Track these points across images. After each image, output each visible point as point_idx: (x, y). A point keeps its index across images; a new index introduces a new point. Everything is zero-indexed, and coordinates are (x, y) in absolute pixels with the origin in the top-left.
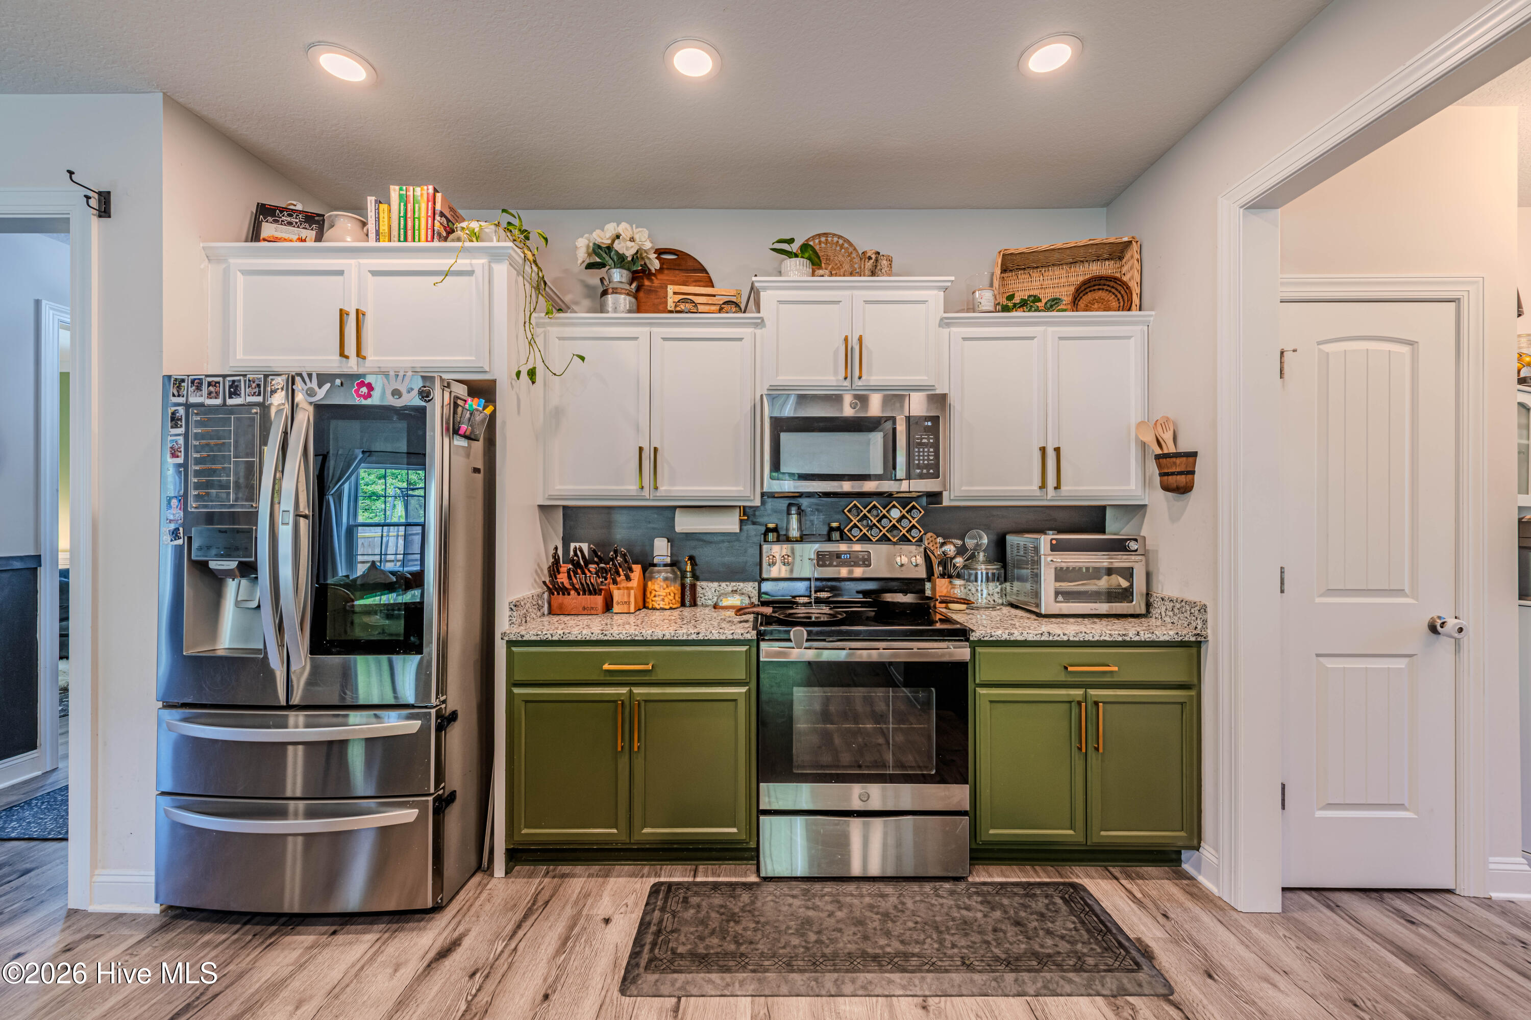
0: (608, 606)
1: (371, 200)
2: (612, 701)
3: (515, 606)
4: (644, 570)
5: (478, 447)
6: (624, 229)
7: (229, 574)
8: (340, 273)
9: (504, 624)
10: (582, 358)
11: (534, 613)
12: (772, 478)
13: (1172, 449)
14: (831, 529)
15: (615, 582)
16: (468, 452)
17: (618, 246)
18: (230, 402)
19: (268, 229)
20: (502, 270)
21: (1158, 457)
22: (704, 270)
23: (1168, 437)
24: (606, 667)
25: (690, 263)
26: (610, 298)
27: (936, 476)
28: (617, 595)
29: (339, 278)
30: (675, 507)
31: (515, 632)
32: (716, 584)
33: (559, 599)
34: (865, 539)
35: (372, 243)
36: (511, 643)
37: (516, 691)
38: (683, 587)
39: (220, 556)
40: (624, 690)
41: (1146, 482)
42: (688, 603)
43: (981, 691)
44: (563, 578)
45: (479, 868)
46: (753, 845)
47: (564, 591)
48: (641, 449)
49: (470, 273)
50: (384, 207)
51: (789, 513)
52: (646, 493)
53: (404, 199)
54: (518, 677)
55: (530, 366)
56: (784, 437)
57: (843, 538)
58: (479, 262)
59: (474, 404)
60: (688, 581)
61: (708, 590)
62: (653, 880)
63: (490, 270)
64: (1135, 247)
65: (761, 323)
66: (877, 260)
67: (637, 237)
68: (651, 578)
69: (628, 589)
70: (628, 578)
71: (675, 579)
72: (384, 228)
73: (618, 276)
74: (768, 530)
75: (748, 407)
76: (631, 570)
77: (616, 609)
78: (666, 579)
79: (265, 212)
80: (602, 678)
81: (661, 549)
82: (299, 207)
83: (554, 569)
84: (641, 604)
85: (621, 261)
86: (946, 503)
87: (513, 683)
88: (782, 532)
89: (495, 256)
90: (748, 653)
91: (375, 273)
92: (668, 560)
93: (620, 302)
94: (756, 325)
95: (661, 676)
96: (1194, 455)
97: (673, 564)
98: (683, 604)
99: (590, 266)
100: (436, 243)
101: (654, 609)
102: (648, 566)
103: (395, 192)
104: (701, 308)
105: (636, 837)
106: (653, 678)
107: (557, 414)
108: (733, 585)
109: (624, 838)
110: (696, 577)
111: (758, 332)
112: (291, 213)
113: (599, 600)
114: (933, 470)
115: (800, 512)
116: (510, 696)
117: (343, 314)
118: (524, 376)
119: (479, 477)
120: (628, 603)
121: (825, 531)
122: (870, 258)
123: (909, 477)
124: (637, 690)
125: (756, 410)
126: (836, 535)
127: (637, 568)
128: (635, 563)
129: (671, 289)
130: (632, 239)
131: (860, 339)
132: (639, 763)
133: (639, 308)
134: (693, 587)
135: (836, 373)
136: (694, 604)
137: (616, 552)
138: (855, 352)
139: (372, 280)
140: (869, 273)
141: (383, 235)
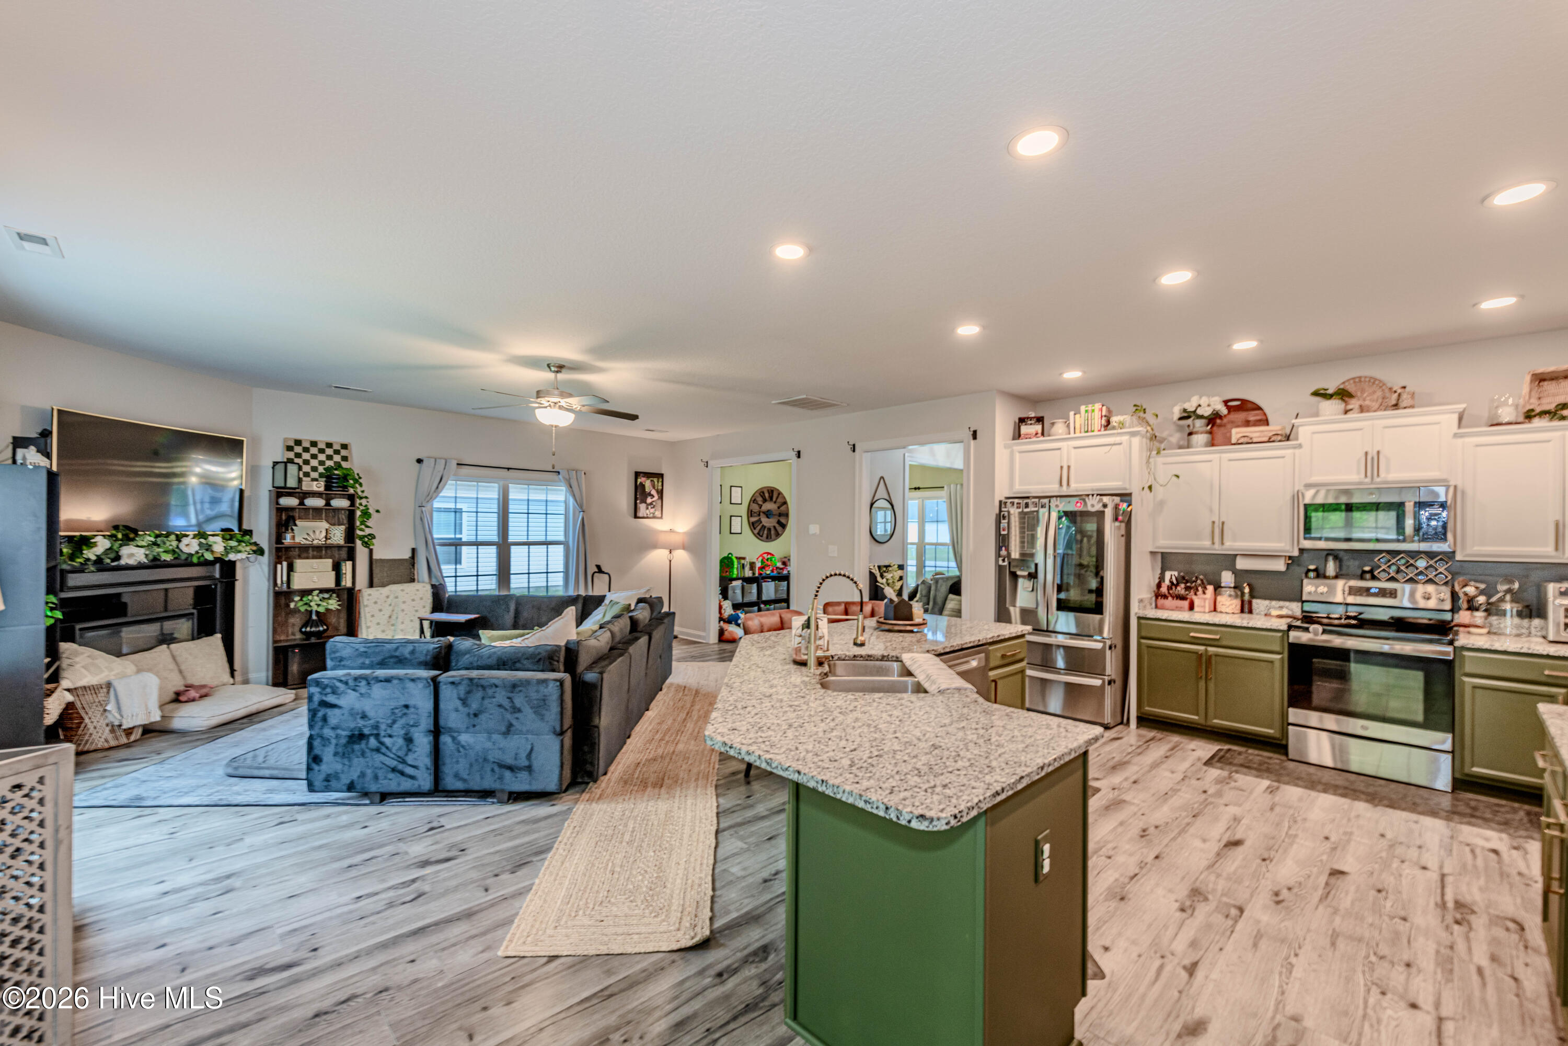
0: (1191, 607)
1: (1072, 413)
2: (1195, 652)
3: (1141, 601)
4: (1215, 590)
5: (1123, 525)
6: (1204, 401)
7: (1023, 577)
8: (1059, 449)
9: (1135, 609)
10: (1177, 476)
11: (1148, 606)
12: (1305, 538)
14: (1364, 572)
15: (1196, 594)
16: (1119, 528)
17: (1199, 412)
18: (1026, 510)
19: (1025, 429)
20: (1136, 441)
22: (1259, 408)
24: (1192, 634)
25: (1250, 406)
26: (1195, 438)
27: (1447, 541)
28: (1197, 602)
29: (1058, 452)
30: (1236, 555)
31: (1141, 614)
32: (1267, 602)
33: (1161, 601)
34: (1392, 579)
35: (1072, 435)
36: (1139, 618)
37: (1143, 641)
38: (1243, 602)
39: (1021, 570)
40: (1202, 648)
42: (1246, 610)
43: (1466, 679)
44: (1164, 589)
45: (1122, 723)
46: (1284, 742)
47: (1165, 597)
48: (1214, 522)
49: (1120, 444)
50: (1078, 416)
51: (1326, 560)
52: (1217, 546)
53: (1087, 411)
54: (1143, 634)
55: (1149, 484)
56: (1315, 516)
57: (1374, 578)
58: (1125, 438)
59: (1124, 506)
60: (1247, 597)
61: (1259, 605)
62: (1218, 747)
63: (1130, 442)
65: (1300, 446)
66: (1399, 395)
67: (1212, 404)
68: (1220, 594)
69: (1205, 599)
70: (1204, 593)
71: (1236, 596)
72: (1078, 426)
73: (1199, 423)
74: (1309, 570)
75: (1288, 497)
76: (1205, 588)
77: (1196, 609)
78: (1230, 596)
79: (1022, 420)
80: (1189, 640)
81: (1227, 578)
82: (1033, 415)
83: (1159, 586)
84: (1212, 608)
85: (1201, 417)
87: (1140, 637)
88: (1321, 572)
89: (1133, 434)
90: (1283, 636)
91: (1075, 448)
92: (1232, 585)
93: (1200, 439)
94: (1295, 447)
95: (1224, 643)
97: (1235, 587)
98: (1242, 611)
99: (1181, 419)
100: (1103, 432)
101: (1221, 612)
102: (1218, 587)
103: (1083, 408)
104: (1255, 440)
105: (1209, 723)
106: (1219, 643)
107: (1161, 504)
108: (1281, 603)
109: (1202, 721)
110: (1253, 595)
111: (1297, 451)
112: (1031, 419)
113: (1186, 604)
115: (1336, 558)
116: (1139, 644)
117: (1062, 467)
118: (1146, 489)
119: (1123, 539)
120: (1204, 607)
121: (1359, 572)
122: (1395, 392)
124: (1210, 649)
125: (1297, 496)
126: (1368, 576)
127: (1210, 588)
128: (1210, 584)
129: (1234, 431)
130: (1209, 405)
131: (1378, 452)
132: (1211, 685)
133: (1212, 444)
134: (1250, 603)
135: (1358, 473)
136: (1250, 612)
137: (1197, 578)
138: (1372, 462)
139: (1073, 451)
140: (1394, 402)
141: (1078, 430)
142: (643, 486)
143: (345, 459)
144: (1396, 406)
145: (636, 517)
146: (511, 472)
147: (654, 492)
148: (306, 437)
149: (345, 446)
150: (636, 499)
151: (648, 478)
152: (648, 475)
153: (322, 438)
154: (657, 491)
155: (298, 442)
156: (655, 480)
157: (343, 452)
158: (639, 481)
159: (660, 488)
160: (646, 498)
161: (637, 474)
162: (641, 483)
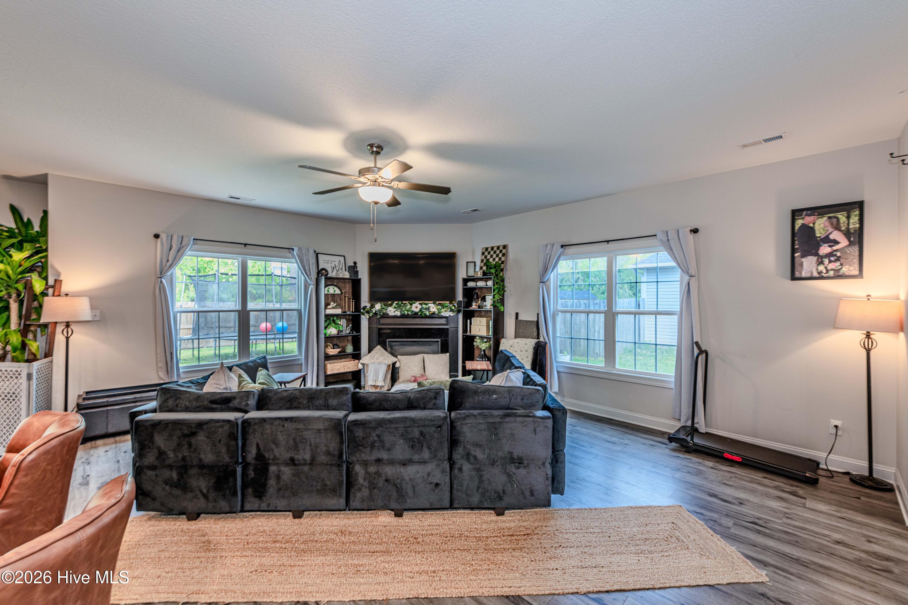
142: (809, 230)
143: (503, 255)
145: (793, 278)
146: (611, 244)
147: (836, 235)
148: (490, 245)
149: (505, 247)
150: (793, 251)
151: (821, 215)
153: (495, 244)
154: (847, 234)
155: (487, 249)
156: (842, 217)
157: (504, 251)
158: (799, 223)
159: (855, 226)
160: (818, 246)
161: (795, 214)
162: (803, 225)
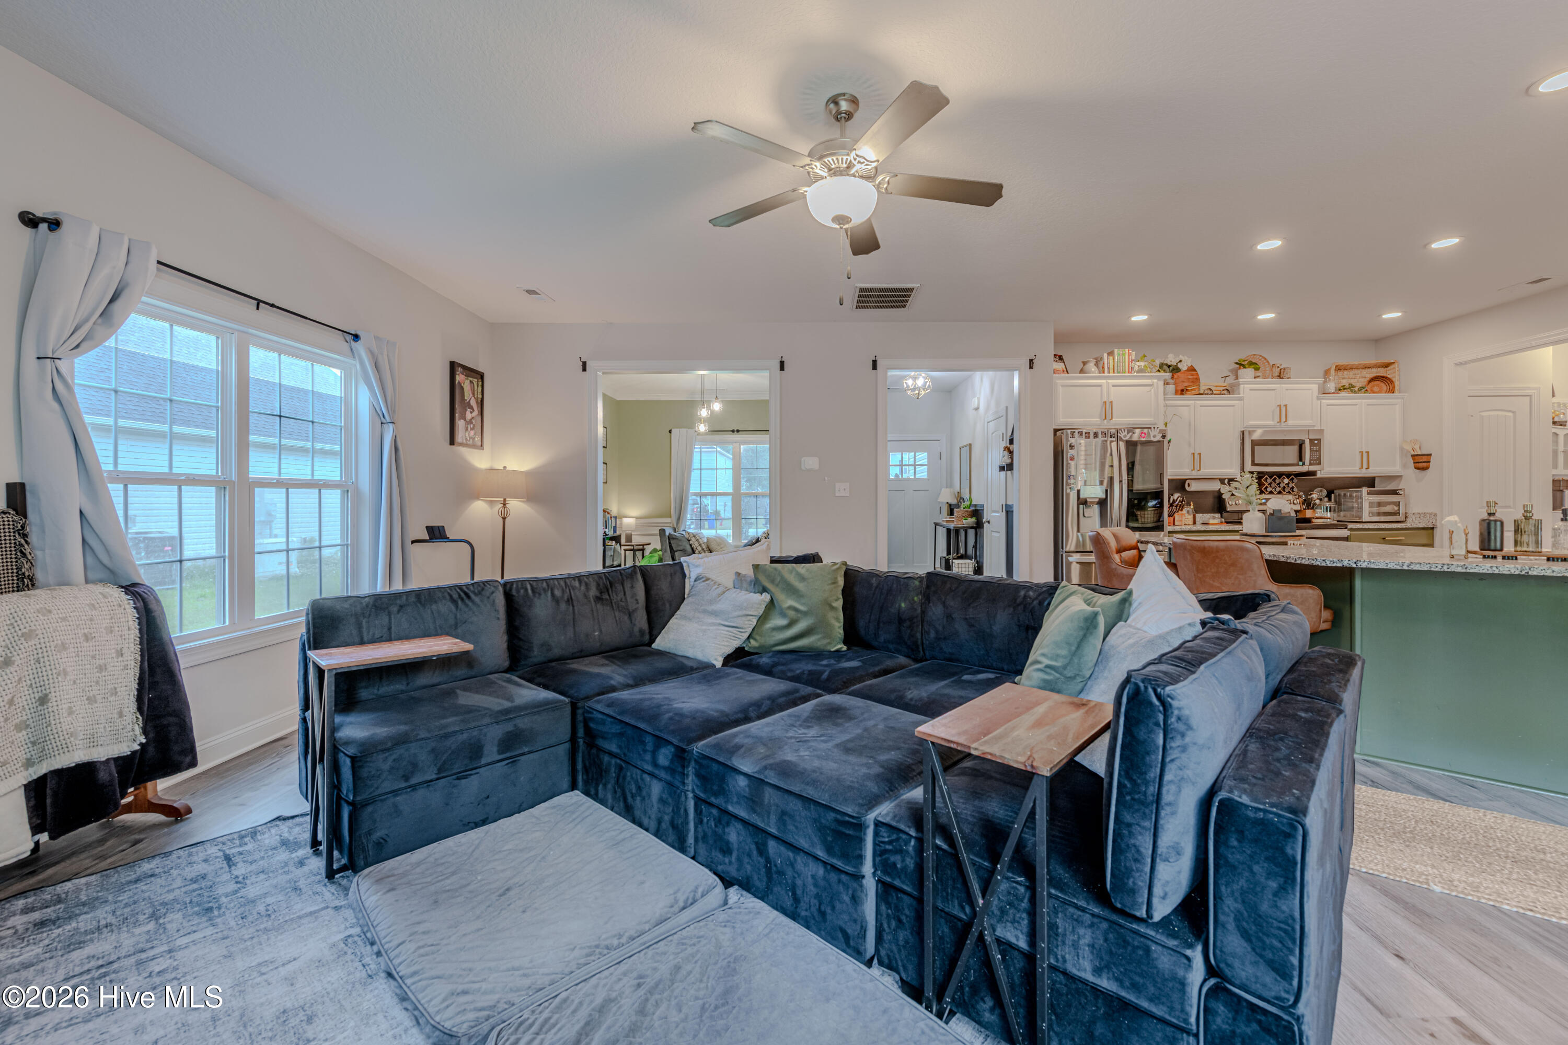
1: (1104, 355)
8: (1098, 386)
13: (1419, 453)
21: (1413, 456)
22: (1194, 370)
23: (1417, 447)
27: (1320, 464)
29: (1098, 388)
34: (1271, 493)
35: (1112, 374)
41: (1404, 466)
48: (1193, 454)
49: (1151, 385)
50: (1111, 358)
52: (1195, 472)
53: (1119, 355)
55: (1166, 421)
56: (1256, 448)
63: (1157, 384)
64: (1396, 365)
65: (1242, 399)
66: (1280, 369)
72: (1111, 367)
86: (1319, 475)
89: (1159, 378)
91: (1114, 386)
94: (1240, 400)
96: (1430, 455)
103: (1115, 352)
104: (1215, 392)
111: (1241, 402)
114: (1318, 462)
117: (1104, 402)
118: (1165, 425)
122: (1276, 367)
123: (1311, 464)
131: (1283, 405)
133: (1179, 393)
135: (1273, 420)
138: (1283, 411)
139: (1113, 389)
140: (1277, 374)
141: (1111, 370)
142: (460, 389)
144: (1279, 376)
145: (452, 442)
147: (473, 402)
150: (453, 410)
152: (472, 372)
158: (456, 378)
159: (480, 396)
160: (464, 410)
161: (454, 367)
162: (458, 383)
